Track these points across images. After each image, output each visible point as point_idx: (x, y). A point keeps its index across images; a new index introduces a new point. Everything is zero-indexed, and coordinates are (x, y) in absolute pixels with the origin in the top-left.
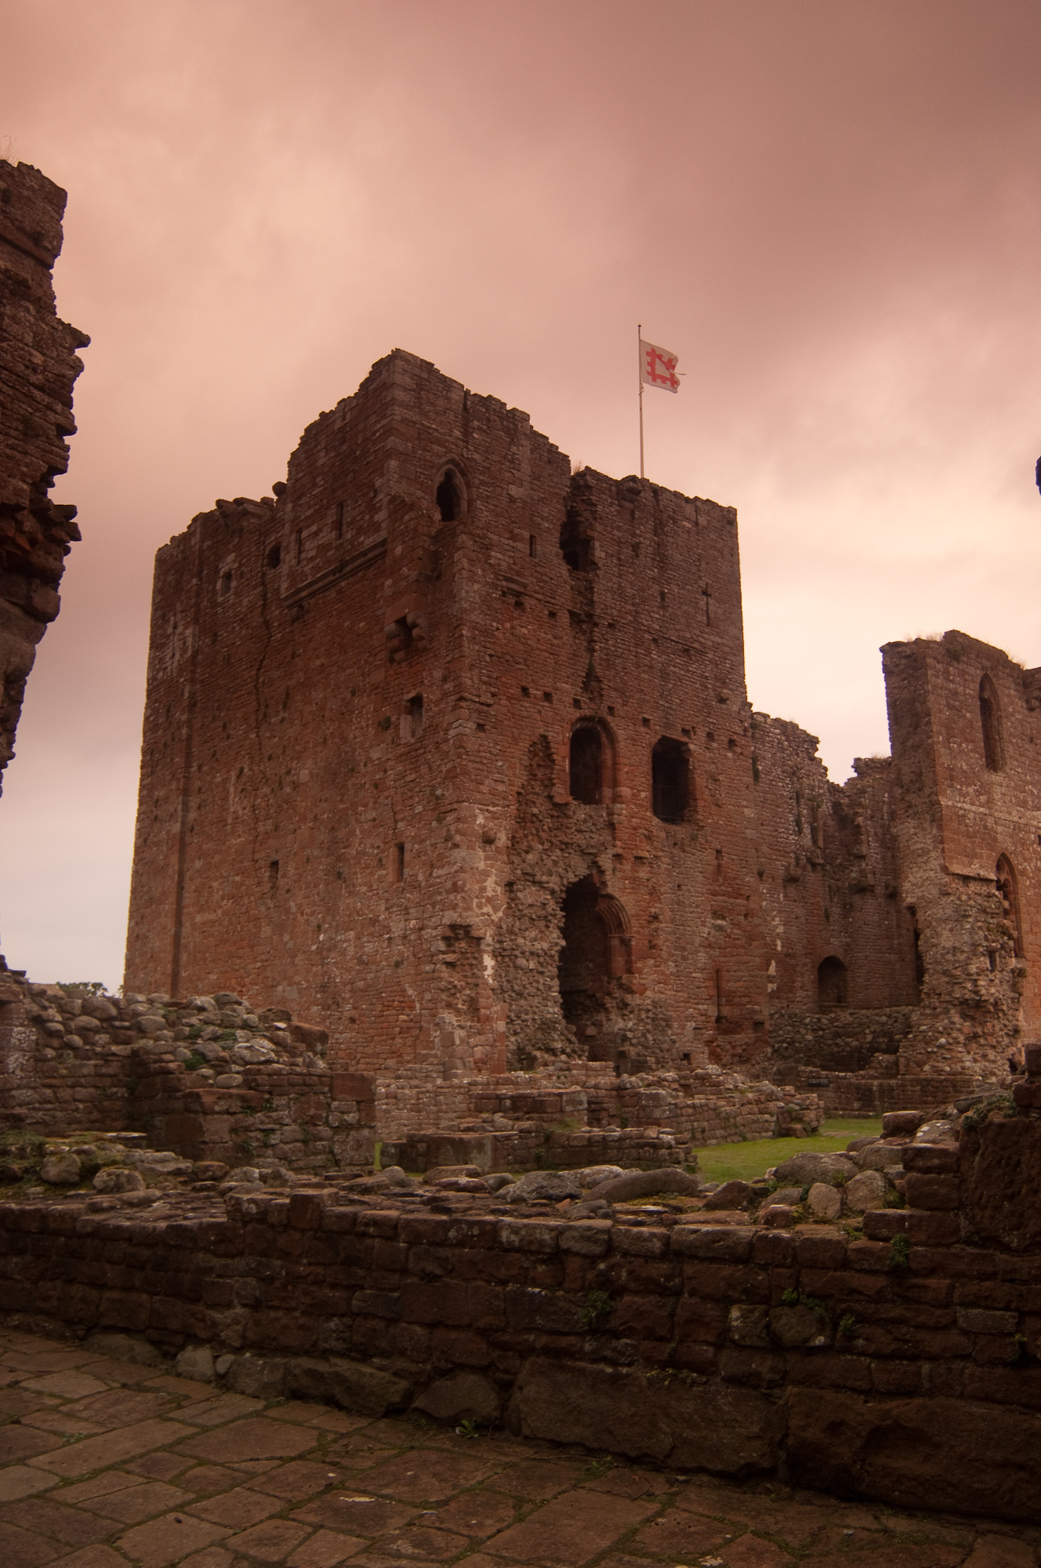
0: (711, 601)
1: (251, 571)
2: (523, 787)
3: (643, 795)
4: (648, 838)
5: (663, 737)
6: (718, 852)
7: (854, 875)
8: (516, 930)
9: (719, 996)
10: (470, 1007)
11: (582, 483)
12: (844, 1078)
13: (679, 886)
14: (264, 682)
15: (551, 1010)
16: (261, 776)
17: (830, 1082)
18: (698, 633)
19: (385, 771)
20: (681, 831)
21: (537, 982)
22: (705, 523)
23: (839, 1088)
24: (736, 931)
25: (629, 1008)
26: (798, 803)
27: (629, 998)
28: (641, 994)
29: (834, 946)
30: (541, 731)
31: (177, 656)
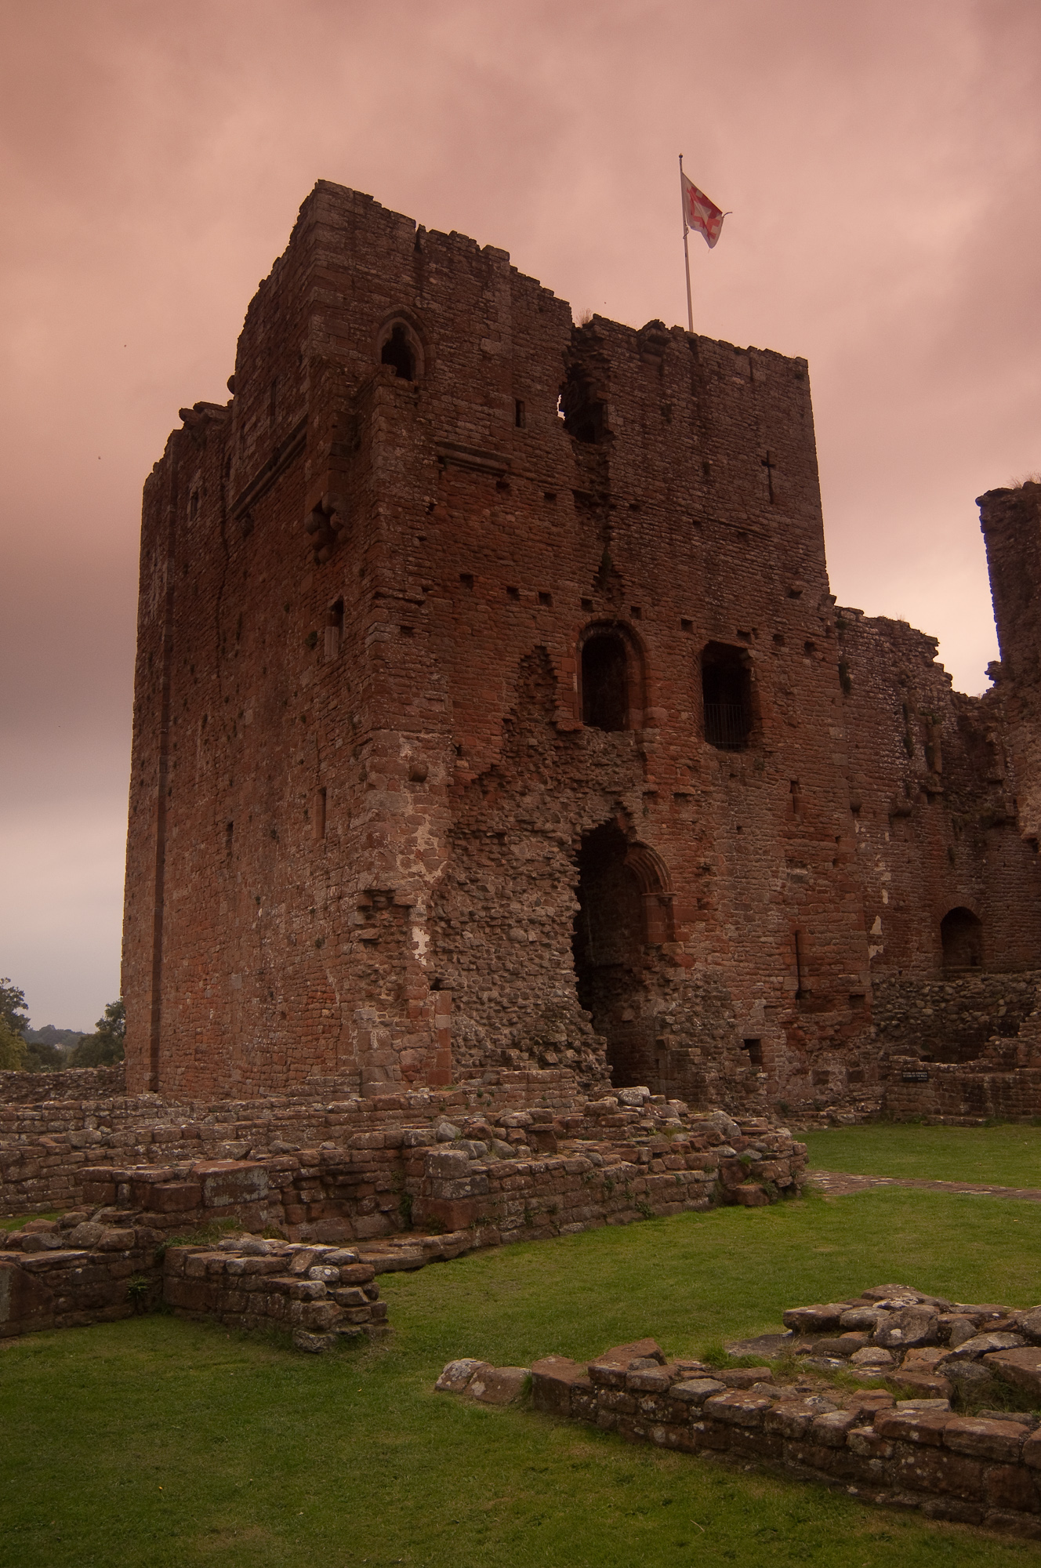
0: (774, 472)
1: (213, 485)
2: (513, 711)
3: (684, 715)
4: (694, 769)
5: (711, 642)
6: (794, 783)
7: (987, 805)
8: (508, 892)
9: (798, 965)
10: (397, 998)
11: (589, 335)
12: (947, 1070)
13: (739, 828)
14: (223, 613)
15: (560, 993)
16: (220, 723)
17: (929, 1077)
18: (758, 512)
19: (312, 700)
20: (740, 760)
21: (541, 957)
22: (764, 378)
23: (941, 1084)
24: (820, 881)
25: (671, 984)
26: (906, 718)
27: (670, 972)
28: (688, 967)
29: (963, 895)
30: (537, 641)
31: (157, 595)
